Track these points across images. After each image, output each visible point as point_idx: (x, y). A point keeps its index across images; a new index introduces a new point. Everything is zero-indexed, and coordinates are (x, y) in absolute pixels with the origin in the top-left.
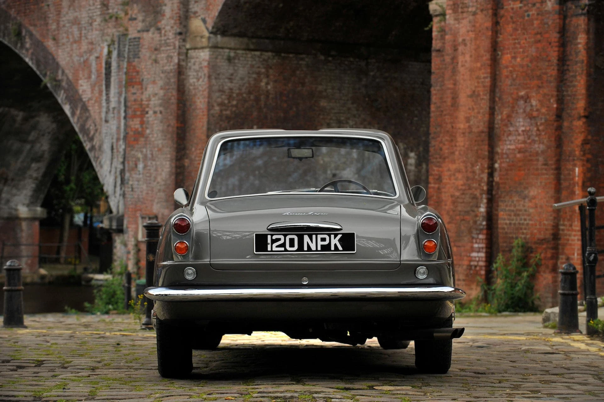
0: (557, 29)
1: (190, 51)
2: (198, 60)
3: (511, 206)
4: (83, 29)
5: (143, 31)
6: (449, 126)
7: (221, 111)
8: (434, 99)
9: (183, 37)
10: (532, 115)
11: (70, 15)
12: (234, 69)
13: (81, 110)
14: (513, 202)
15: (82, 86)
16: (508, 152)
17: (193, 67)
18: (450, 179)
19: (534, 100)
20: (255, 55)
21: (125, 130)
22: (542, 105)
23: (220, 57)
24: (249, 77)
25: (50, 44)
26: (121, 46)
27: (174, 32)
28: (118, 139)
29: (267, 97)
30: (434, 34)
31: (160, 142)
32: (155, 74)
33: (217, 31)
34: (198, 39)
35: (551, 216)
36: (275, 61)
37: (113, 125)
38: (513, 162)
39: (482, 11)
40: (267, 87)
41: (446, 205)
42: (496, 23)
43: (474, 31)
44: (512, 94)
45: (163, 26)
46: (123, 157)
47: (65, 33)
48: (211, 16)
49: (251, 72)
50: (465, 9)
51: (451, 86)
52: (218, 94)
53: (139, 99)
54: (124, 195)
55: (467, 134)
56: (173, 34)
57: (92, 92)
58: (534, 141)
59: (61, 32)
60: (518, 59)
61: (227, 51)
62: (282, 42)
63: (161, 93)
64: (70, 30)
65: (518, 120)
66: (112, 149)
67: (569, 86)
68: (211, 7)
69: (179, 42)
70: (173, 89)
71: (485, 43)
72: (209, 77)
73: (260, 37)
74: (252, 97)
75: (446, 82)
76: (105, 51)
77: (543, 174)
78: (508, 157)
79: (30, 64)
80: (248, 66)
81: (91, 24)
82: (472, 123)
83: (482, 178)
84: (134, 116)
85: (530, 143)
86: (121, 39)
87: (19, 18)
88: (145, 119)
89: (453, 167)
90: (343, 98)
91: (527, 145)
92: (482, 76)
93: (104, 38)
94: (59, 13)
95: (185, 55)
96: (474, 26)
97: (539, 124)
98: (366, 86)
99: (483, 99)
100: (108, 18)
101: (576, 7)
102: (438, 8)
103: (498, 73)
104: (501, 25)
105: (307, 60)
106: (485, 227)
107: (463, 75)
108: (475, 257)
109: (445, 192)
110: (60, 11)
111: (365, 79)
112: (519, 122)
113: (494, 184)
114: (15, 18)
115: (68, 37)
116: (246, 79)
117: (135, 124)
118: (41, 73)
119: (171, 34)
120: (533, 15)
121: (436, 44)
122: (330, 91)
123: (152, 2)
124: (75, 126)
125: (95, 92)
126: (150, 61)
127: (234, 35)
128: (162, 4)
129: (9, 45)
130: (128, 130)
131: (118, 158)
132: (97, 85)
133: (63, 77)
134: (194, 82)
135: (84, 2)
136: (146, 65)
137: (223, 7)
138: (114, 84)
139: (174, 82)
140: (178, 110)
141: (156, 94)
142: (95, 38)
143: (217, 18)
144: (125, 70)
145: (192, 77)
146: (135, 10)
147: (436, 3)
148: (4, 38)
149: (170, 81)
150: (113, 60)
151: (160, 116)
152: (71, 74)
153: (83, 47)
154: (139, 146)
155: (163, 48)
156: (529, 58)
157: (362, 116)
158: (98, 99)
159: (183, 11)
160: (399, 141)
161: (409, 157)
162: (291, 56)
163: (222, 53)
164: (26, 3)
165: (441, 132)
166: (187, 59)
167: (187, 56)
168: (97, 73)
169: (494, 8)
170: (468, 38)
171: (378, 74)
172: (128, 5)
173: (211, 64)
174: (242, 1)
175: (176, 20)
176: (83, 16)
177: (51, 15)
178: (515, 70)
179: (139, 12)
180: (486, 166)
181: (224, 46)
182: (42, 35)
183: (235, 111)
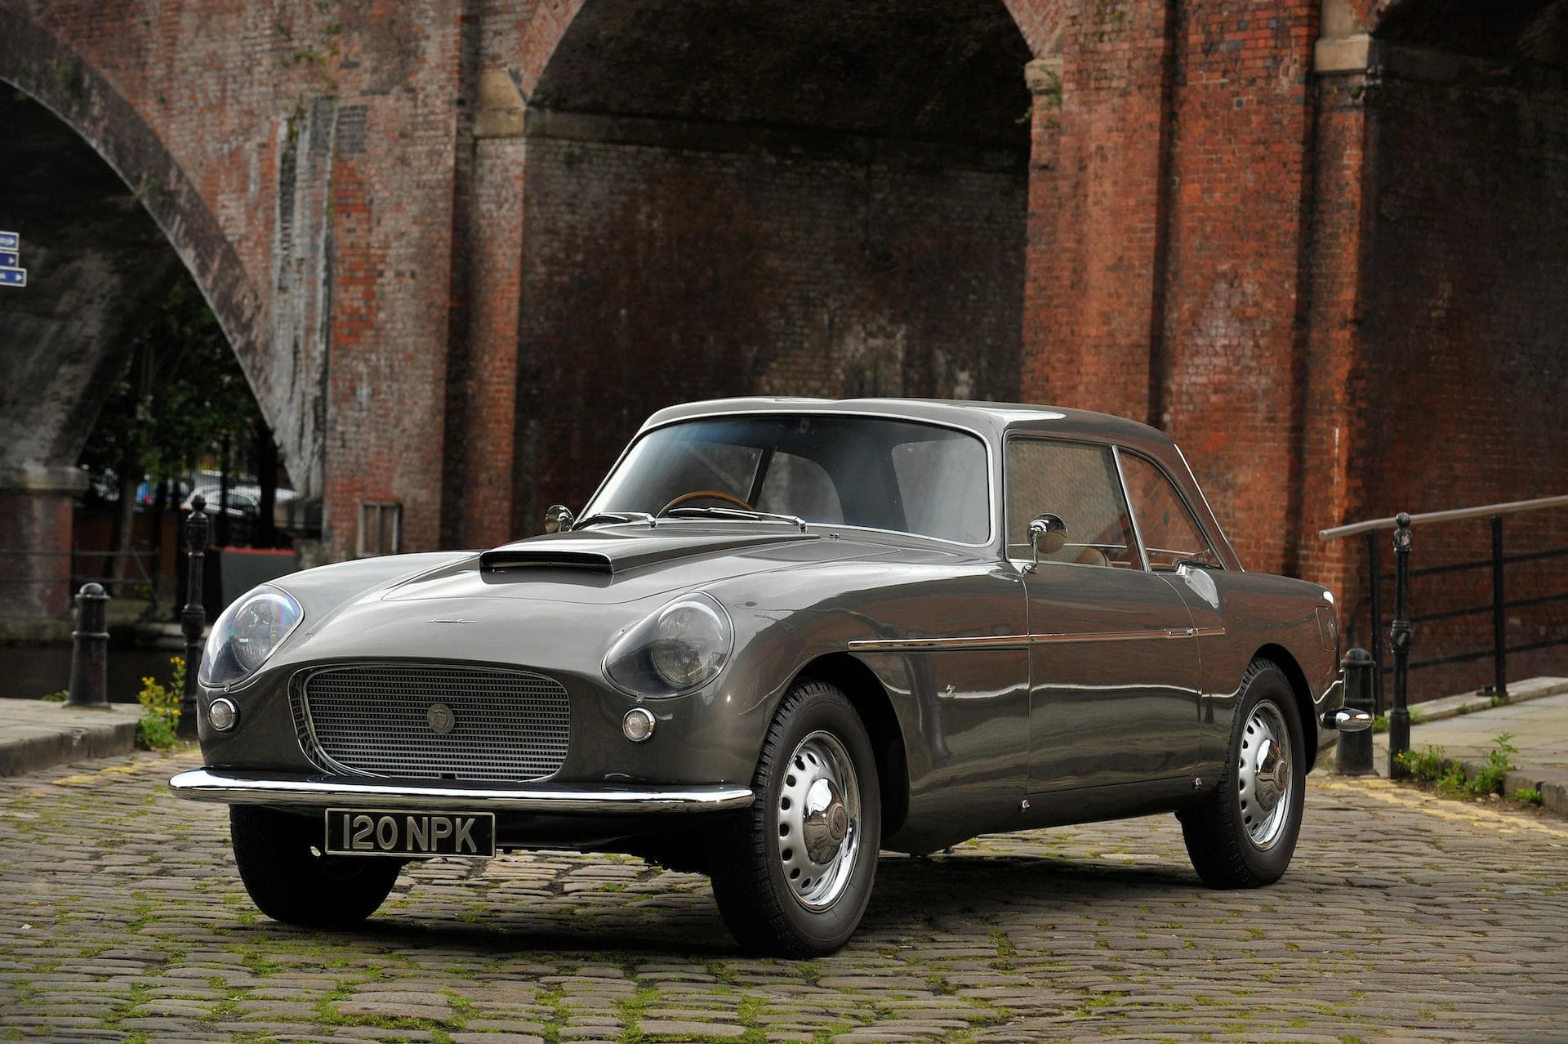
0: (1300, 136)
1: (481, 142)
2: (499, 162)
4: (230, 79)
5: (374, 93)
6: (1066, 330)
7: (550, 275)
8: (1032, 270)
9: (466, 109)
10: (1244, 312)
11: (199, 46)
12: (580, 184)
13: (221, 264)
15: (224, 207)
16: (1191, 390)
17: (489, 178)
19: (1249, 283)
20: (625, 153)
21: (327, 310)
22: (1265, 295)
23: (547, 157)
25: (149, 110)
26: (320, 123)
27: (447, 98)
28: (309, 330)
29: (651, 245)
30: (1036, 131)
31: (410, 340)
32: (400, 188)
33: (545, 100)
34: (502, 115)
36: (668, 166)
37: (298, 298)
38: (1201, 411)
39: (1140, 88)
42: (1172, 116)
43: (1122, 130)
44: (1203, 266)
45: (421, 84)
46: (321, 369)
47: (187, 86)
48: (530, 67)
49: (616, 190)
50: (1104, 83)
51: (1073, 245)
52: (543, 238)
53: (363, 243)
54: (323, 455)
55: (1104, 349)
56: (443, 102)
57: (250, 223)
58: (1248, 369)
59: (176, 84)
60: (1217, 195)
61: (565, 143)
62: (685, 125)
63: (415, 231)
64: (199, 81)
65: (1215, 323)
66: (296, 352)
67: (1323, 256)
68: (531, 46)
69: (458, 121)
70: (442, 223)
71: (1147, 157)
72: (526, 200)
73: (638, 114)
74: (618, 246)
75: (1061, 236)
76: (283, 131)
77: (1266, 440)
78: (1191, 401)
79: (101, 152)
80: (611, 176)
81: (249, 71)
82: (1114, 325)
84: (350, 281)
85: (1240, 374)
86: (320, 108)
87: (74, 48)
88: (375, 288)
91: (1232, 377)
92: (1139, 226)
93: (281, 103)
94: (172, 42)
95: (470, 150)
96: (1123, 119)
97: (1258, 333)
99: (1139, 275)
100: (291, 59)
101: (1340, 90)
102: (1043, 76)
103: (1171, 220)
104: (1181, 119)
105: (738, 164)
107: (1098, 222)
110: (175, 38)
112: (1217, 327)
114: (66, 47)
115: (193, 98)
116: (607, 205)
117: (352, 297)
118: (127, 175)
119: (438, 103)
120: (1251, 101)
121: (1039, 153)
123: (396, 29)
124: (207, 296)
125: (257, 223)
126: (390, 161)
127: (582, 110)
128: (420, 35)
129: (51, 108)
130: (336, 311)
131: (308, 371)
132: (262, 207)
133: (179, 186)
134: (489, 210)
135: (232, 21)
136: (380, 169)
137: (559, 49)
138: (303, 207)
139: (446, 209)
140: (453, 269)
141: (403, 234)
142: (258, 102)
143: (545, 72)
144: (328, 177)
145: (485, 198)
146: (356, 44)
147: (1042, 68)
148: (37, 92)
149: (435, 206)
150: (299, 152)
151: (411, 282)
152: (198, 180)
153: (228, 121)
154: (361, 348)
155: (421, 133)
156: (1239, 194)
157: (857, 290)
158: (264, 239)
159: (469, 53)
160: (936, 345)
161: (956, 382)
162: (703, 155)
163: (554, 149)
164: (92, 16)
165: (1046, 342)
166: (475, 160)
167: (474, 152)
168: (262, 181)
169: (1166, 84)
170: (1110, 144)
171: (891, 197)
172: (338, 32)
173: (529, 172)
174: (602, 35)
175: (450, 72)
176: (231, 50)
177: (155, 46)
178: (1209, 218)
179: (364, 50)
180: (1144, 418)
181: (559, 133)
182: (130, 89)
183: (579, 277)
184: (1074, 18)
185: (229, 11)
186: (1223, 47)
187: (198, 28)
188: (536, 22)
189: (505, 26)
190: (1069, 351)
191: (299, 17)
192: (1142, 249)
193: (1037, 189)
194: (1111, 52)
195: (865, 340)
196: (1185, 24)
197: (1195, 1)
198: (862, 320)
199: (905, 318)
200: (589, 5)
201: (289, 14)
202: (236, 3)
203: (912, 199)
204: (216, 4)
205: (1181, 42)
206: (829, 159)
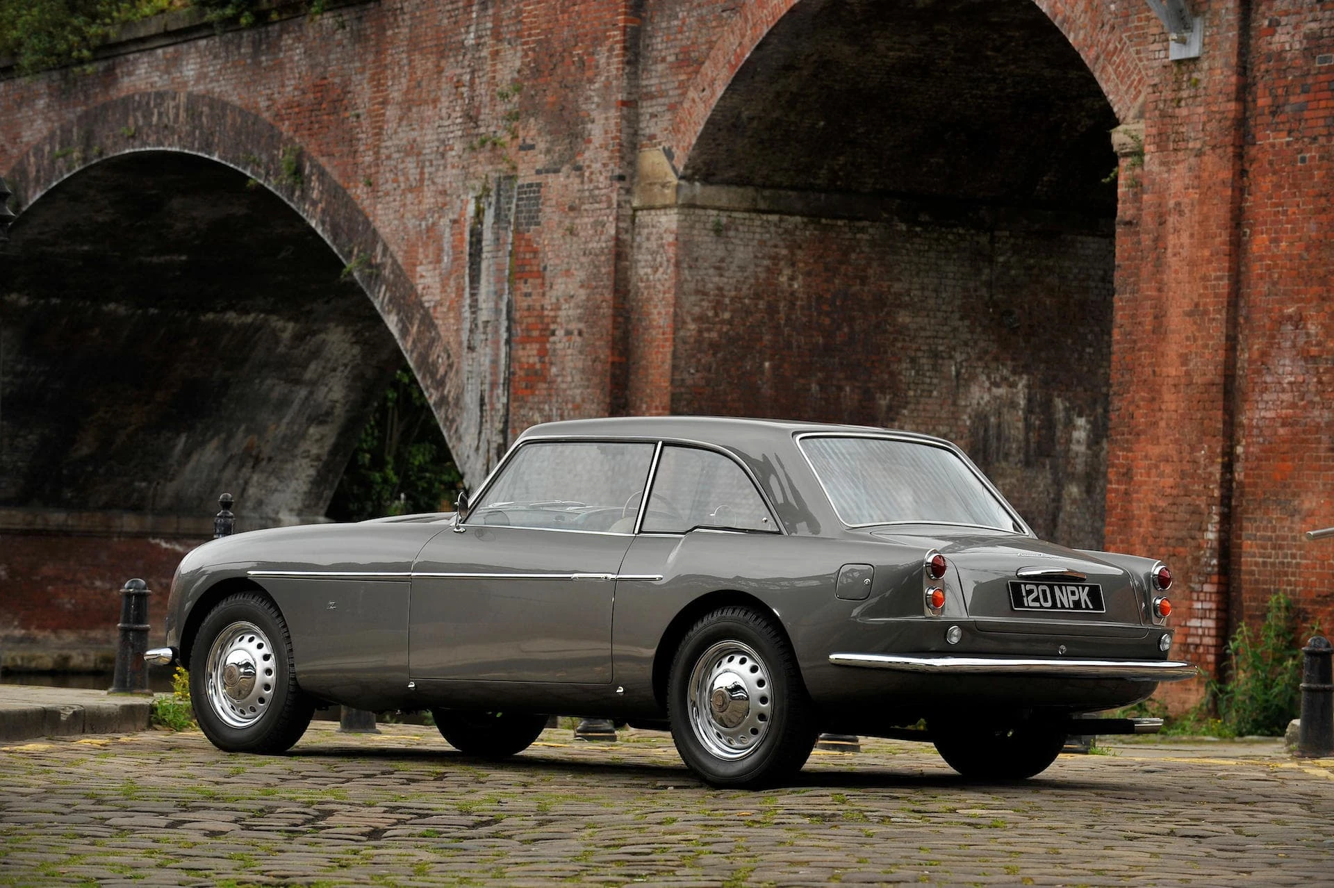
1: (639, 213)
2: (654, 230)
3: (1265, 529)
4: (427, 164)
5: (547, 171)
6: (1148, 370)
7: (700, 332)
8: (1119, 317)
9: (626, 184)
10: (1308, 352)
11: (401, 135)
12: (727, 250)
13: (419, 327)
14: (1270, 521)
15: (422, 276)
16: (1261, 423)
17: (645, 245)
18: (1149, 475)
19: (1313, 324)
20: (768, 222)
21: (508, 366)
22: (1328, 334)
23: (697, 225)
24: (757, 265)
25: (359, 192)
26: (502, 200)
27: (610, 174)
28: (494, 385)
29: (792, 304)
30: (1121, 190)
31: (578, 391)
32: (569, 256)
33: (694, 174)
34: (657, 189)
36: (808, 233)
37: (484, 356)
38: (1270, 443)
39: (1214, 148)
40: (791, 286)
41: (1140, 526)
42: (1243, 173)
43: (1198, 187)
44: (1271, 311)
45: (587, 163)
46: (503, 420)
47: (391, 171)
48: (681, 145)
49: (760, 255)
50: (1182, 145)
51: (1155, 293)
52: (693, 298)
53: (538, 306)
55: (1182, 388)
56: (606, 178)
57: (443, 291)
58: (1312, 403)
59: (382, 169)
60: (1283, 244)
61: (715, 212)
62: (823, 196)
63: (582, 294)
64: (401, 166)
65: (1281, 362)
66: (482, 404)
68: (682, 126)
69: (619, 195)
70: (605, 286)
71: (1220, 212)
72: (678, 265)
73: (779, 186)
74: (762, 305)
75: (1143, 285)
76: (471, 208)
78: (1261, 434)
79: (319, 231)
80: (755, 242)
81: (443, 155)
82: (1191, 365)
83: (1211, 474)
84: (527, 339)
85: (1304, 408)
86: (502, 187)
87: (297, 140)
88: (548, 346)
89: (1154, 451)
90: (944, 307)
91: (1298, 411)
92: (1213, 275)
93: (470, 183)
94: (379, 132)
95: (629, 221)
96: (1198, 177)
97: (1321, 370)
98: (988, 285)
99: (1214, 319)
100: (478, 144)
102: (1129, 140)
103: (1243, 269)
104: (1251, 176)
105: (871, 230)
106: (1216, 569)
107: (1176, 272)
108: (1196, 628)
109: (1139, 500)
110: (381, 128)
111: (987, 271)
112: (1284, 365)
113: (1234, 485)
114: (291, 139)
115: (395, 181)
116: (751, 268)
117: (529, 355)
118: (341, 251)
119: (602, 179)
120: (1313, 157)
121: (1124, 210)
122: (918, 293)
123: (565, 113)
124: (407, 356)
125: (449, 290)
126: (561, 231)
127: (728, 183)
128: (587, 119)
129: (278, 193)
130: (515, 367)
131: (492, 421)
132: (453, 276)
133: (384, 259)
134: (646, 274)
135: (429, 111)
136: (552, 239)
137: (706, 128)
138: (488, 275)
139: (608, 273)
140: (615, 328)
141: (572, 297)
142: (450, 182)
143: (694, 149)
144: (510, 248)
145: (643, 264)
146: (532, 129)
147: (1126, 132)
148: (266, 179)
149: (599, 271)
150: (485, 226)
151: (578, 339)
152: (401, 253)
153: (426, 201)
154: (536, 400)
155: (587, 206)
156: (1303, 243)
157: (982, 344)
158: (455, 305)
159: (628, 134)
160: (1056, 393)
161: (1074, 427)
162: (840, 223)
163: (703, 218)
164: (312, 111)
165: (1131, 382)
166: (633, 229)
167: (633, 222)
168: (454, 253)
169: (1237, 144)
170: (1186, 200)
171: (1013, 260)
172: (517, 119)
173: (681, 239)
174: (745, 115)
175: (612, 151)
176: (428, 138)
177: (363, 136)
178: (1276, 265)
179: (539, 134)
180: (1219, 450)
181: (708, 204)
182: (344, 174)
183: (726, 333)
184: (1155, 85)
185: (426, 102)
186: (1288, 108)
187: (401, 119)
188: (686, 105)
189: (659, 109)
190: (1151, 390)
191: (485, 106)
192: (1216, 295)
193: (1123, 244)
194: (1188, 116)
195: (989, 389)
196: (1254, 88)
197: (1263, 67)
198: (986, 371)
199: (1026, 369)
200: (731, 88)
201: (477, 104)
202: (432, 96)
203: (1032, 261)
204: (415, 97)
205: (1251, 105)
206: (955, 226)
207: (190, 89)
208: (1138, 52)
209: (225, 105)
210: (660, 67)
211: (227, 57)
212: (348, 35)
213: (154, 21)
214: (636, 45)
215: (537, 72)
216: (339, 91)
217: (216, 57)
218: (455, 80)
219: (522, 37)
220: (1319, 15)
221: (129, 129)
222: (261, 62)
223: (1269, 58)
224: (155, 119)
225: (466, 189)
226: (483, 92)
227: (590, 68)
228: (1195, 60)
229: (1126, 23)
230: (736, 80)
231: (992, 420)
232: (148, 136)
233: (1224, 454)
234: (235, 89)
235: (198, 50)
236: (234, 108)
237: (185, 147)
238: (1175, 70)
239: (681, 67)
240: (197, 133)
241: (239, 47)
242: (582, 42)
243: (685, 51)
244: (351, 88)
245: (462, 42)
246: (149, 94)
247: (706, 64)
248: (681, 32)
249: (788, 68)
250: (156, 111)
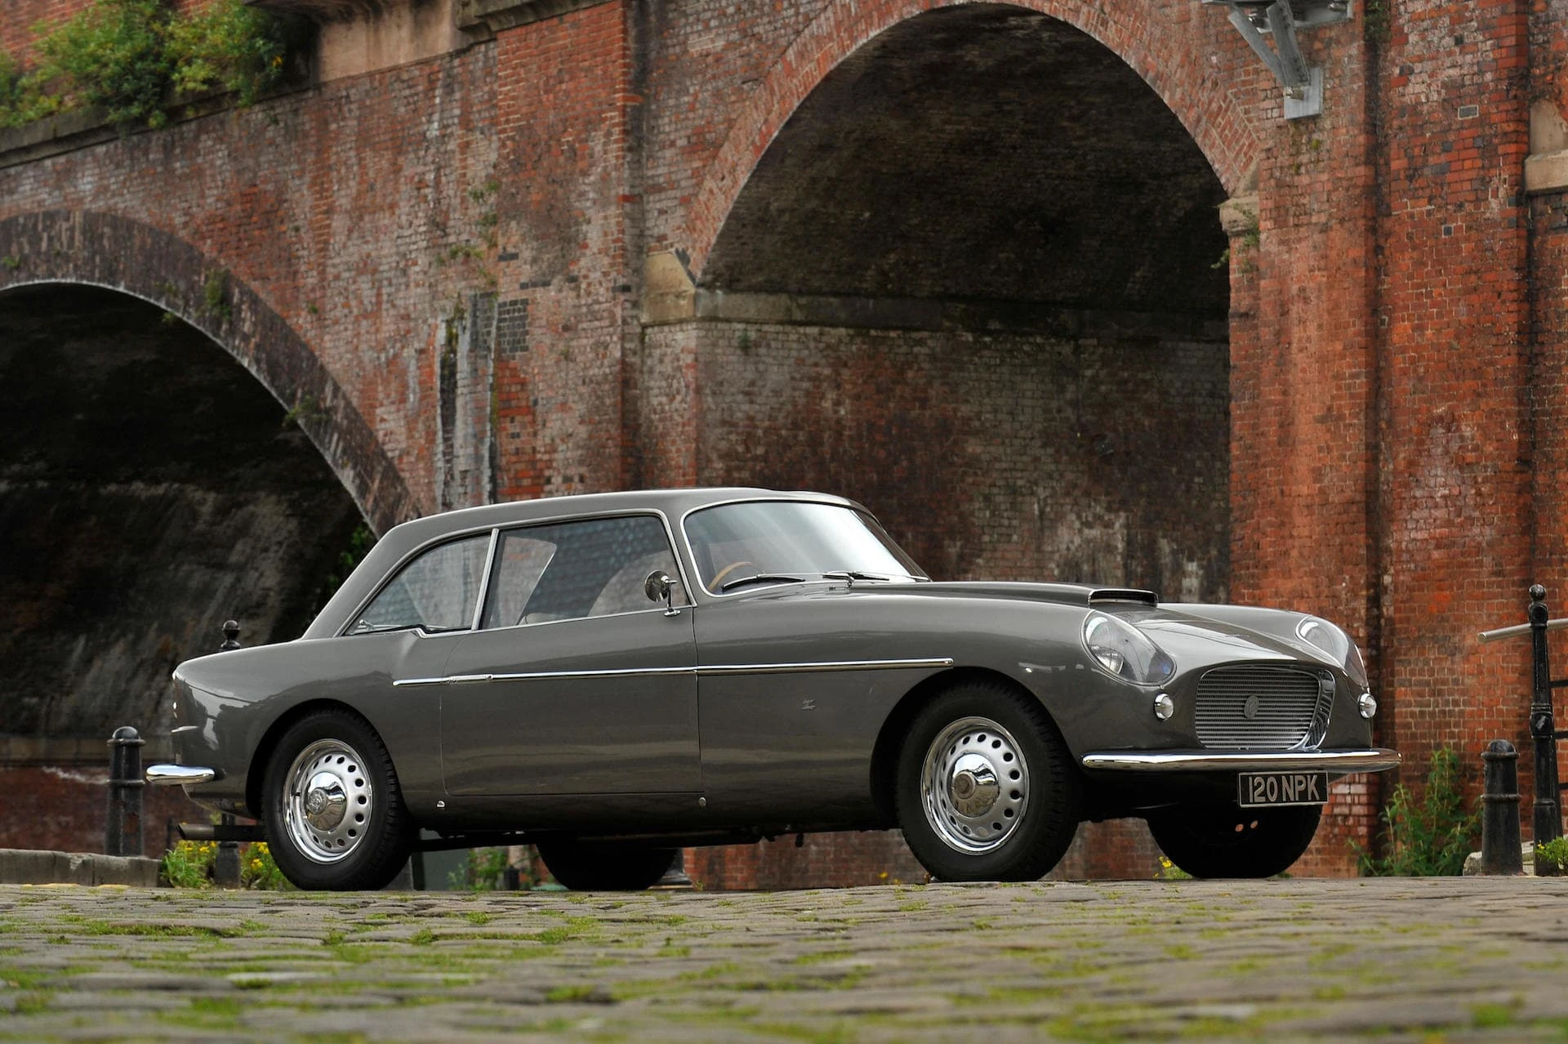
0: (1514, 262)
1: (649, 331)
2: (669, 350)
3: (1421, 672)
4: (385, 283)
5: (535, 285)
6: (1275, 490)
7: (728, 470)
8: (1237, 428)
9: (631, 296)
10: (1463, 458)
11: (352, 249)
12: (757, 371)
13: (381, 482)
14: (1427, 663)
15: (383, 420)
16: (1411, 547)
17: (658, 368)
19: (1467, 425)
20: (806, 335)
22: (1486, 437)
23: (721, 342)
24: (794, 389)
25: (302, 321)
26: (479, 322)
27: (612, 285)
29: (839, 434)
30: (1233, 277)
32: (565, 386)
33: (715, 280)
34: (670, 300)
35: (1514, 691)
36: (854, 348)
38: (1422, 570)
39: (1342, 221)
40: (836, 412)
42: (1378, 249)
43: (1326, 269)
44: (1418, 411)
45: (583, 272)
47: (340, 294)
48: (698, 245)
49: (798, 376)
50: (1304, 219)
51: (1279, 397)
52: (719, 431)
53: (528, 449)
55: (1316, 509)
56: (607, 289)
57: (410, 437)
58: (1471, 520)
59: (329, 292)
60: (1429, 332)
61: (741, 326)
62: (871, 302)
63: (583, 431)
64: (353, 287)
65: (1433, 472)
67: (1545, 392)
68: (699, 224)
69: (623, 309)
70: (610, 421)
71: (1352, 297)
72: (698, 391)
73: (819, 293)
74: (802, 436)
75: (1265, 389)
76: (441, 335)
77: (1495, 596)
78: (1412, 560)
79: (253, 371)
80: (792, 361)
81: (404, 272)
82: (1326, 481)
83: (1354, 610)
84: (517, 491)
85: (1462, 525)
86: (479, 306)
87: (222, 262)
89: (1286, 586)
90: (1022, 433)
91: (1455, 530)
92: (1348, 372)
93: (438, 304)
94: (324, 248)
95: (637, 340)
96: (1325, 257)
97: (1480, 480)
98: (1075, 404)
99: (1351, 425)
100: (448, 256)
101: (1555, 210)
102: (1240, 216)
103: (1382, 364)
104: (1387, 252)
105: (931, 343)
107: (1304, 371)
108: (1344, 795)
110: (326, 242)
111: (1071, 388)
112: (1436, 476)
113: (1383, 621)
114: (214, 262)
116: (787, 392)
118: (281, 394)
119: (602, 291)
120: (1460, 228)
121: (1238, 300)
122: (990, 416)
123: (555, 214)
124: (368, 518)
125: (417, 435)
126: (554, 356)
127: (756, 289)
128: (581, 219)
129: (200, 328)
132: (422, 418)
133: (335, 402)
134: (660, 404)
135: (384, 220)
136: (544, 366)
137: (727, 224)
138: (465, 414)
139: (615, 405)
140: (624, 471)
141: (570, 435)
142: (415, 305)
143: (714, 250)
144: (491, 380)
145: (656, 391)
146: (513, 235)
147: (1236, 207)
148: (185, 311)
149: (603, 403)
150: (459, 355)
152: (356, 393)
153: (385, 328)
155: (585, 325)
156: (1451, 330)
157: (1070, 476)
158: (425, 453)
159: (633, 236)
160: (1160, 533)
161: (1184, 574)
162: (893, 334)
163: (727, 334)
164: (239, 226)
165: (1255, 505)
166: (643, 349)
167: (642, 341)
168: (422, 391)
169: (1369, 215)
170: (1312, 285)
171: (1103, 373)
172: (495, 223)
173: (702, 359)
174: (774, 206)
175: (614, 257)
176: (386, 251)
177: (305, 253)
178: (1421, 357)
179: (523, 240)
180: (1362, 581)
181: (733, 316)
182: (282, 301)
183: (760, 471)
184: (1269, 150)
185: (382, 208)
186: (1427, 171)
188: (703, 197)
189: (670, 203)
190: (1280, 513)
191: (455, 210)
192: (1352, 396)
193: (1239, 340)
194: (1309, 185)
195: (1080, 531)
196: (1386, 149)
197: (1396, 123)
198: (1076, 509)
199: (1124, 504)
200: (757, 175)
201: (444, 208)
202: (389, 200)
203: (1126, 374)
204: (368, 202)
205: (1384, 168)
206: (1031, 334)
207: (87, 206)
208: (1246, 112)
209: (130, 225)
210: (669, 153)
211: (132, 166)
212: (282, 132)
213: (41, 126)
214: (639, 128)
215: (517, 165)
216: (273, 200)
217: (118, 166)
218: (416, 179)
219: (498, 124)
220: (1459, 60)
221: (12, 258)
222: (174, 170)
223: (1402, 110)
224: (44, 245)
225: (434, 312)
226: (451, 193)
227: (583, 158)
228: (1314, 118)
229: (1231, 77)
230: (763, 164)
231: (1085, 567)
232: (36, 267)
233: (1369, 586)
234: (143, 203)
235: (96, 159)
236: (142, 227)
237: (82, 277)
238: (1292, 130)
239: (695, 152)
240: (98, 259)
241: (146, 153)
242: (572, 126)
243: (699, 132)
244: (288, 197)
245: (424, 134)
246: (36, 215)
247: (726, 146)
248: (692, 109)
249: (825, 148)
250: (45, 235)
